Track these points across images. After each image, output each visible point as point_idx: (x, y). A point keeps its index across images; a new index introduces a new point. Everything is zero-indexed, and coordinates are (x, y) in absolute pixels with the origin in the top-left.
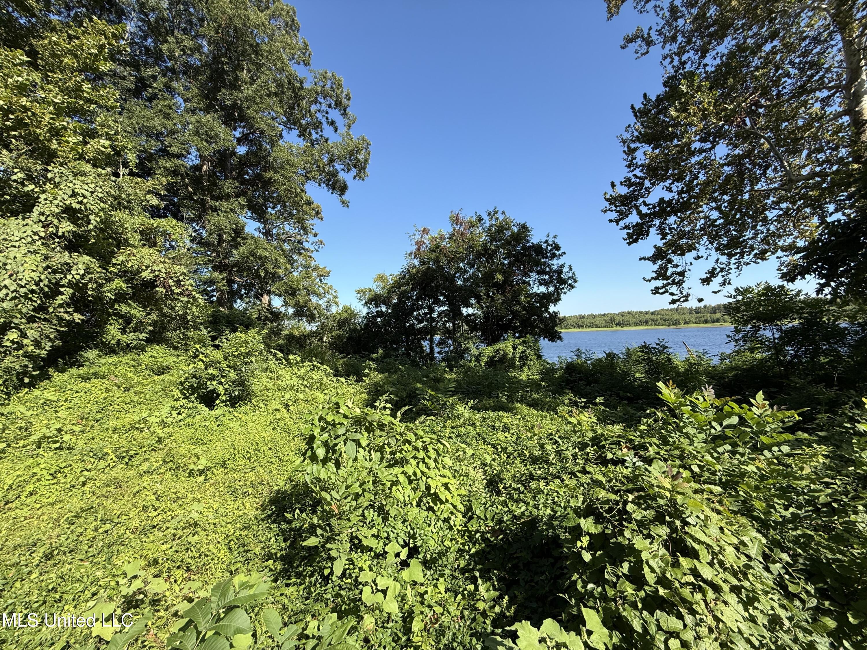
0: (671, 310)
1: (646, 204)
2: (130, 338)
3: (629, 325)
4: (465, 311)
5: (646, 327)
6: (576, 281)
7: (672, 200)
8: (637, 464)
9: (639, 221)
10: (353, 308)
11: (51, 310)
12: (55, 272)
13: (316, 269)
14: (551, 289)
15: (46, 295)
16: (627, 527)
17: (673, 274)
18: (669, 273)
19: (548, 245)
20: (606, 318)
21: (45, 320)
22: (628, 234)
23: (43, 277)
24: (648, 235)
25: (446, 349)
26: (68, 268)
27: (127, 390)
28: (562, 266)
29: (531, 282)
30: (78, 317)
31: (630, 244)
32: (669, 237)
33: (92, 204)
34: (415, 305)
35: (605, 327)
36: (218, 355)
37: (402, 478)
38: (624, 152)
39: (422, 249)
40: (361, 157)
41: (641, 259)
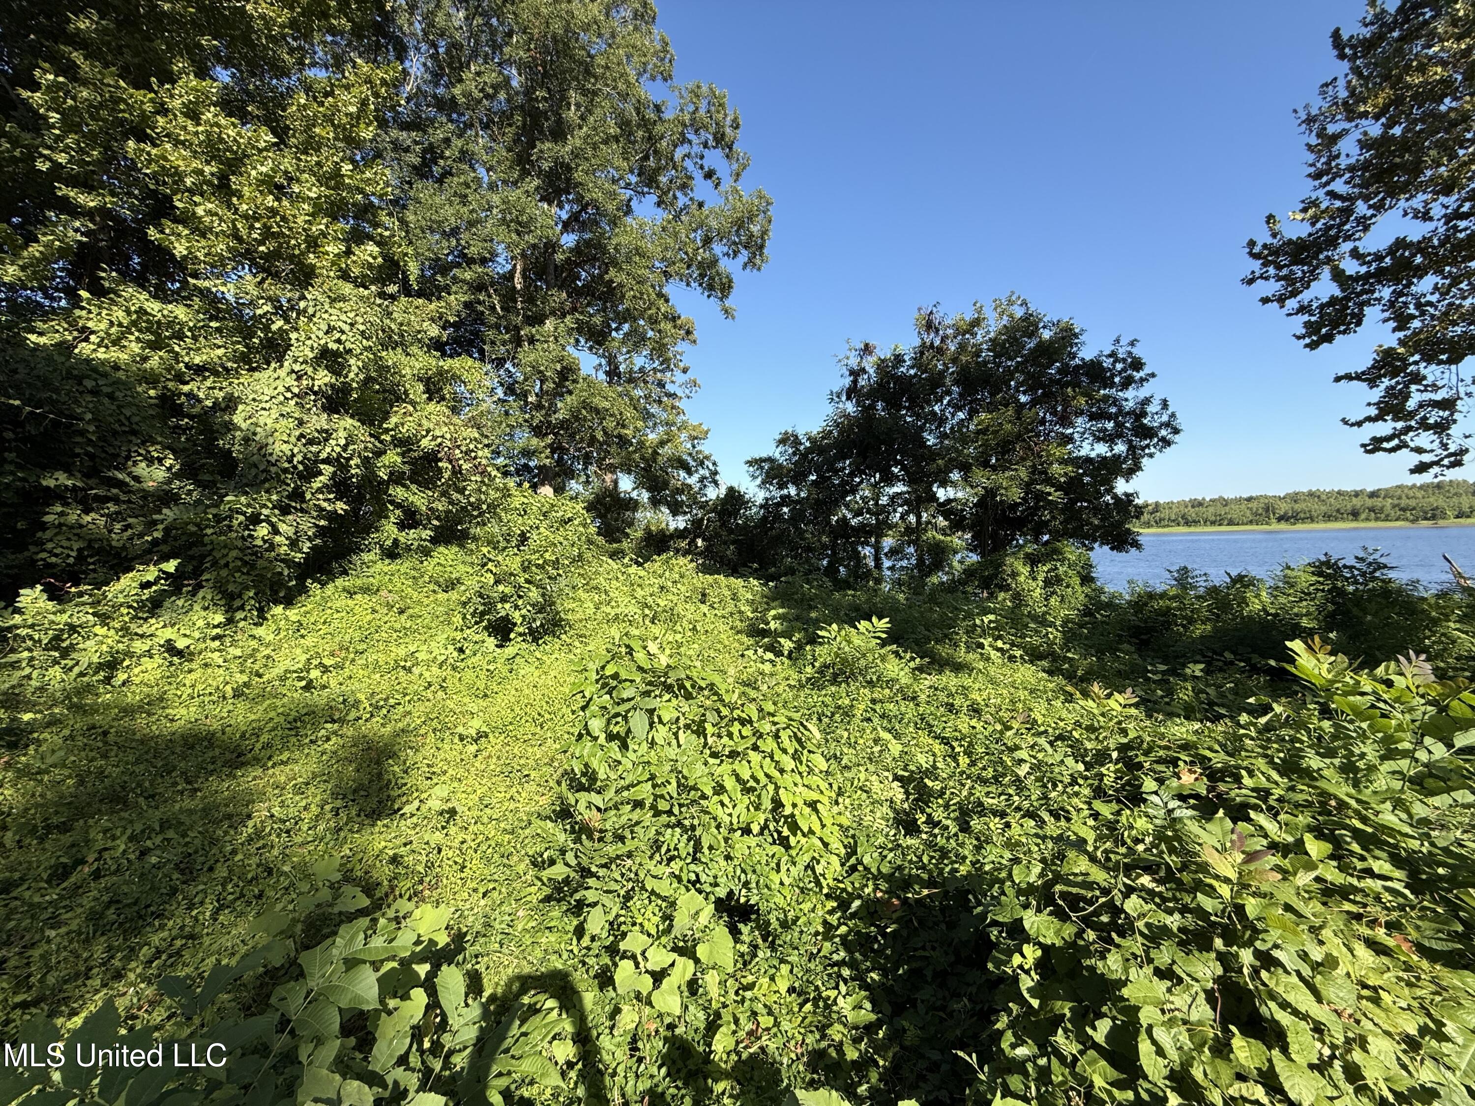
0: (1421, 487)
1: (1355, 254)
2: (411, 536)
3: (1312, 519)
4: (942, 494)
5: (1354, 525)
6: (1176, 431)
7: (1430, 239)
8: (1177, 814)
9: (1337, 292)
10: (742, 490)
11: (308, 496)
12: (311, 442)
13: (683, 427)
14: (1120, 448)
15: (301, 476)
16: (1118, 946)
17: (1421, 405)
18: (1411, 404)
19: (1117, 360)
20: (1254, 505)
21: (302, 510)
22: (1308, 324)
23: (296, 450)
24: (1359, 323)
25: (904, 563)
26: (327, 435)
27: (401, 612)
28: (1147, 401)
29: (1076, 436)
30: (341, 507)
31: (1313, 346)
32: (1416, 324)
33: (353, 341)
34: (847, 483)
35: (1251, 522)
36: (515, 564)
37: (730, 783)
38: (1309, 147)
39: (862, 382)
40: (755, 229)
41: (1338, 379)
